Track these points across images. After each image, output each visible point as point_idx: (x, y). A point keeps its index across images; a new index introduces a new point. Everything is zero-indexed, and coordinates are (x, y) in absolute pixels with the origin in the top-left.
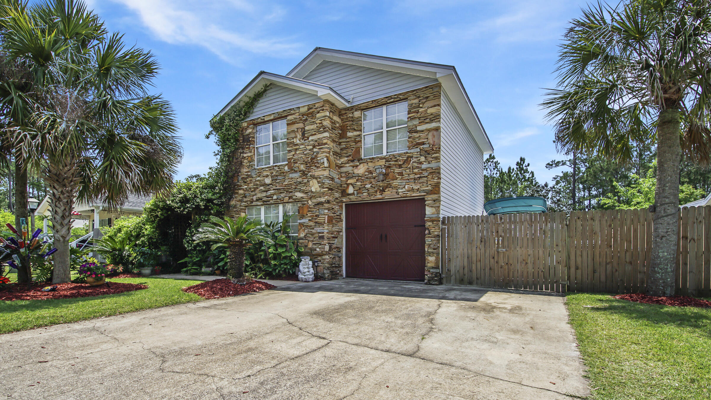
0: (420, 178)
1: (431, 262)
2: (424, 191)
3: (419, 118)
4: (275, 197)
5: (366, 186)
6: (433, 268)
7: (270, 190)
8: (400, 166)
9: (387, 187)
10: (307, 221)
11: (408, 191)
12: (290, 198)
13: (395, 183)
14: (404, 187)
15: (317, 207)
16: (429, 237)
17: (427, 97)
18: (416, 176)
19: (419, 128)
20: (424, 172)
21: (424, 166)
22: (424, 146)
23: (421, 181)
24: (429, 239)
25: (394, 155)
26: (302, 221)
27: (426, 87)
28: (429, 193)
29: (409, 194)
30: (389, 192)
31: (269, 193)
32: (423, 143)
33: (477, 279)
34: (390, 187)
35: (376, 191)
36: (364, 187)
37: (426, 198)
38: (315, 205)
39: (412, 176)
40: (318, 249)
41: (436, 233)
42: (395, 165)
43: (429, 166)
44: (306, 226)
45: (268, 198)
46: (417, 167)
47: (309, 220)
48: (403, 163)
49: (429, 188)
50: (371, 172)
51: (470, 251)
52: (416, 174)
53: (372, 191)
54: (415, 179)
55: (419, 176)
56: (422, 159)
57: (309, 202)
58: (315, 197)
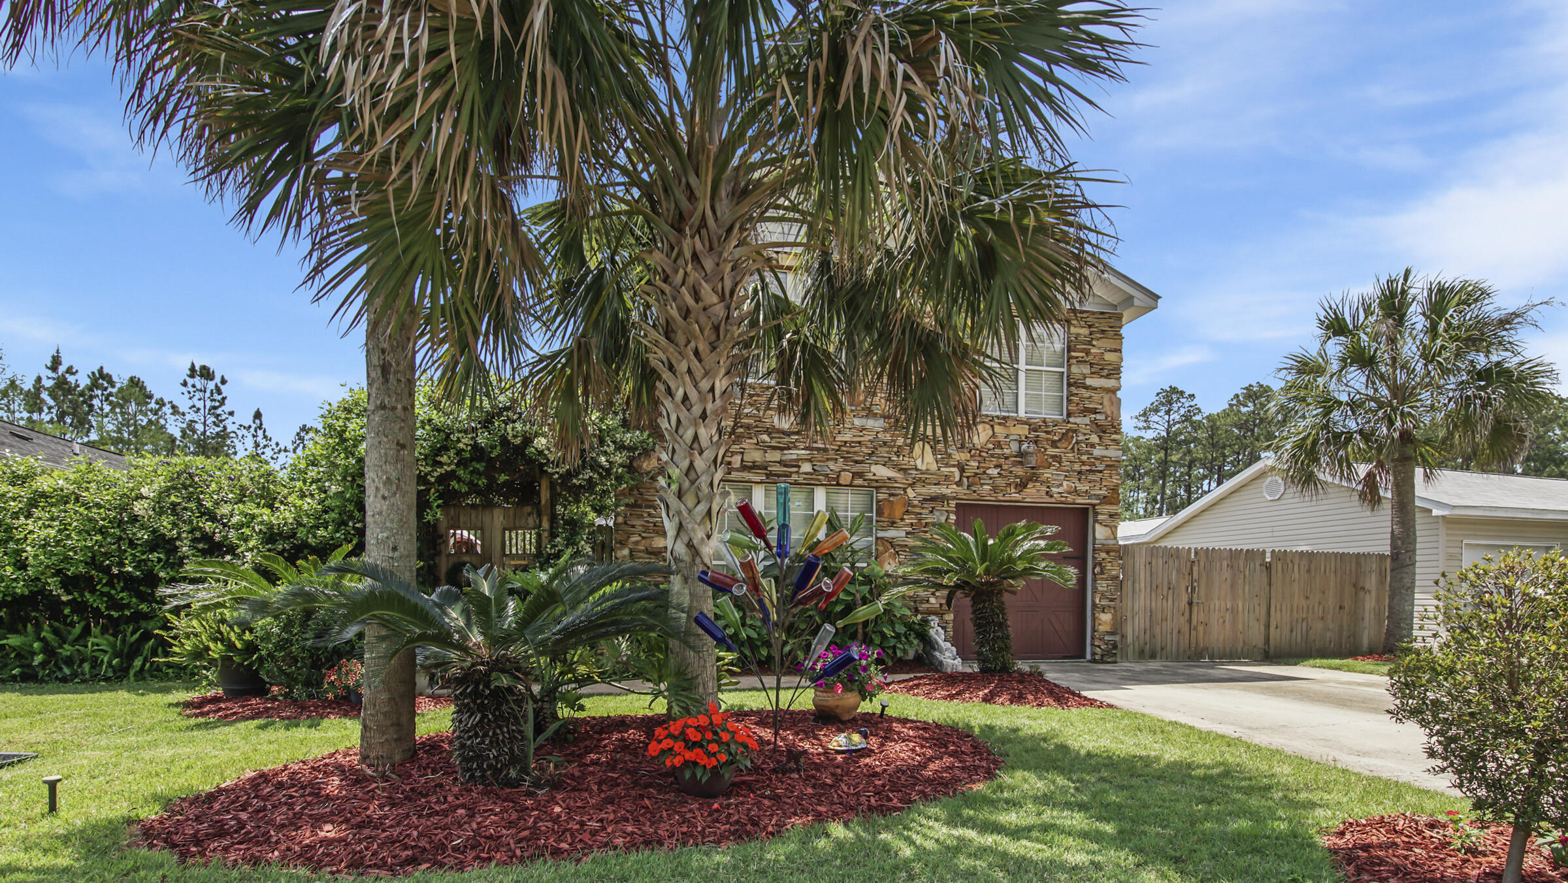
0: (1090, 471)
1: (1105, 623)
2: (1097, 496)
3: (1091, 365)
4: (806, 467)
5: (989, 472)
6: (1109, 633)
7: (796, 448)
8: (1054, 444)
9: (1030, 479)
10: (904, 534)
11: (1070, 493)
12: (855, 475)
13: (1047, 474)
14: (1061, 485)
15: (928, 505)
16: (1102, 579)
17: (1103, 332)
18: (1084, 468)
19: (1089, 382)
20: (1097, 463)
21: (1097, 452)
22: (1098, 417)
23: (1091, 477)
24: (1104, 584)
25: (1044, 421)
26: (891, 533)
27: (1102, 313)
28: (1105, 500)
29: (1070, 498)
30: (1034, 491)
31: (792, 454)
32: (1094, 411)
33: (1162, 649)
34: (1036, 481)
35: (1009, 485)
36: (984, 473)
37: (1099, 508)
38: (925, 500)
39: (1077, 467)
40: (932, 600)
41: (1114, 573)
42: (1047, 439)
43: (1105, 453)
44: (901, 546)
45: (786, 466)
46: (1088, 453)
47: (907, 533)
48: (1060, 440)
49: (1103, 492)
50: (999, 445)
51: (1153, 604)
52: (1084, 463)
53: (1000, 482)
54: (1080, 473)
55: (1088, 468)
56: (1094, 439)
57: (909, 490)
58: (924, 482)
